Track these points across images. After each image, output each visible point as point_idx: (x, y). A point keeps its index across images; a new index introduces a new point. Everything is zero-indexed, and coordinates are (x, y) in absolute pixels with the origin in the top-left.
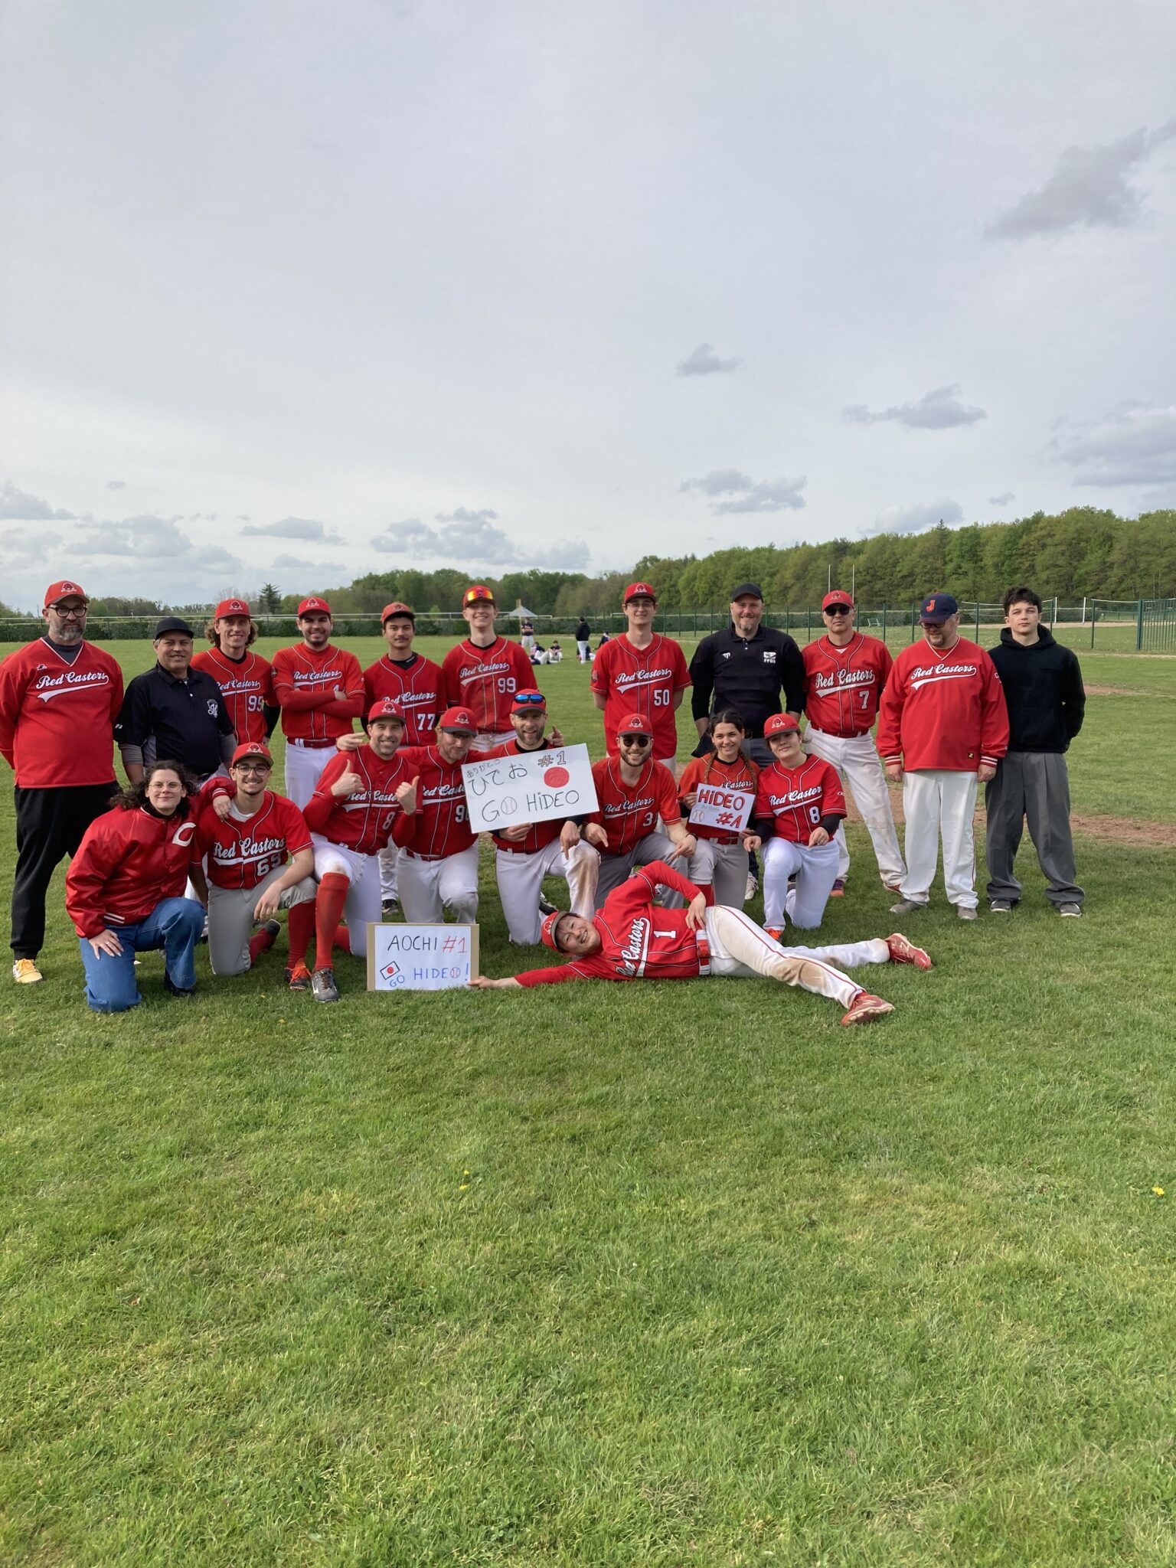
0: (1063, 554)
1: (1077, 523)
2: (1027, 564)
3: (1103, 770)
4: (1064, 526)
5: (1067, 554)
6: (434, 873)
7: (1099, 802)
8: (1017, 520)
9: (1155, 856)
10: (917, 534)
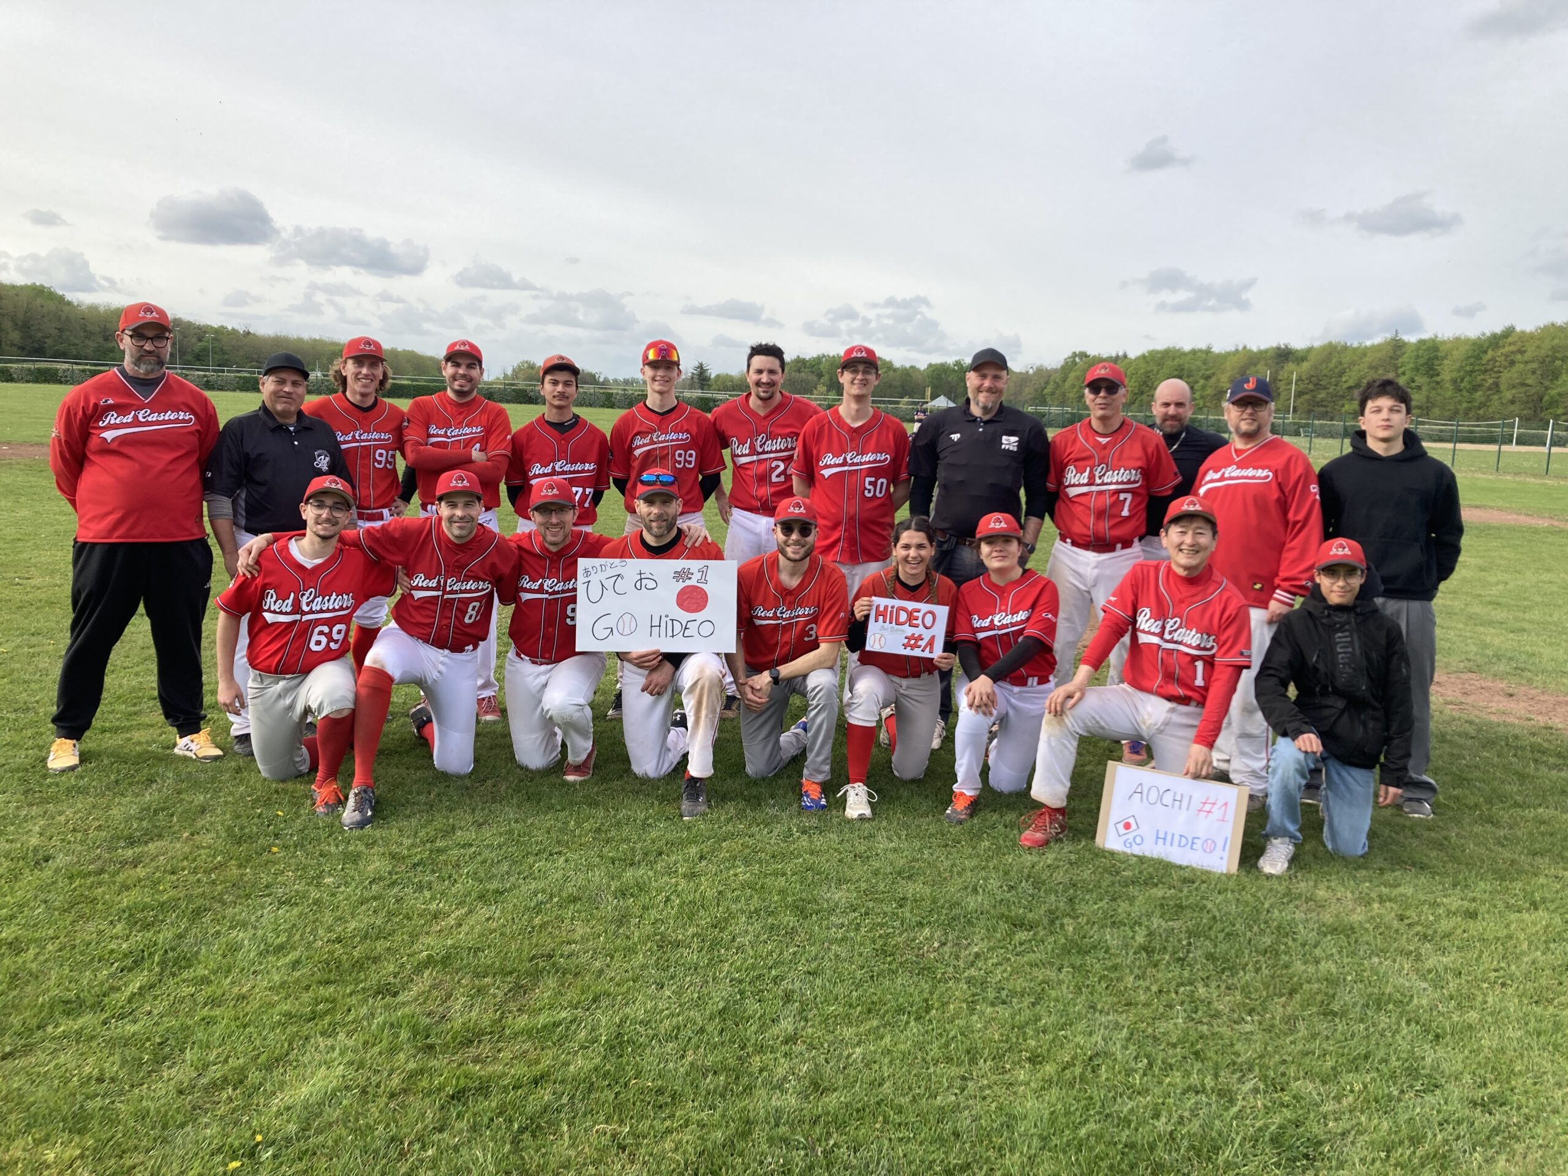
0: (1534, 372)
1: (1553, 339)
2: (1490, 381)
3: (1499, 615)
4: (1537, 343)
5: (1539, 372)
6: (543, 679)
7: (1471, 656)
8: (1484, 334)
9: (1516, 737)
10: (1368, 343)
